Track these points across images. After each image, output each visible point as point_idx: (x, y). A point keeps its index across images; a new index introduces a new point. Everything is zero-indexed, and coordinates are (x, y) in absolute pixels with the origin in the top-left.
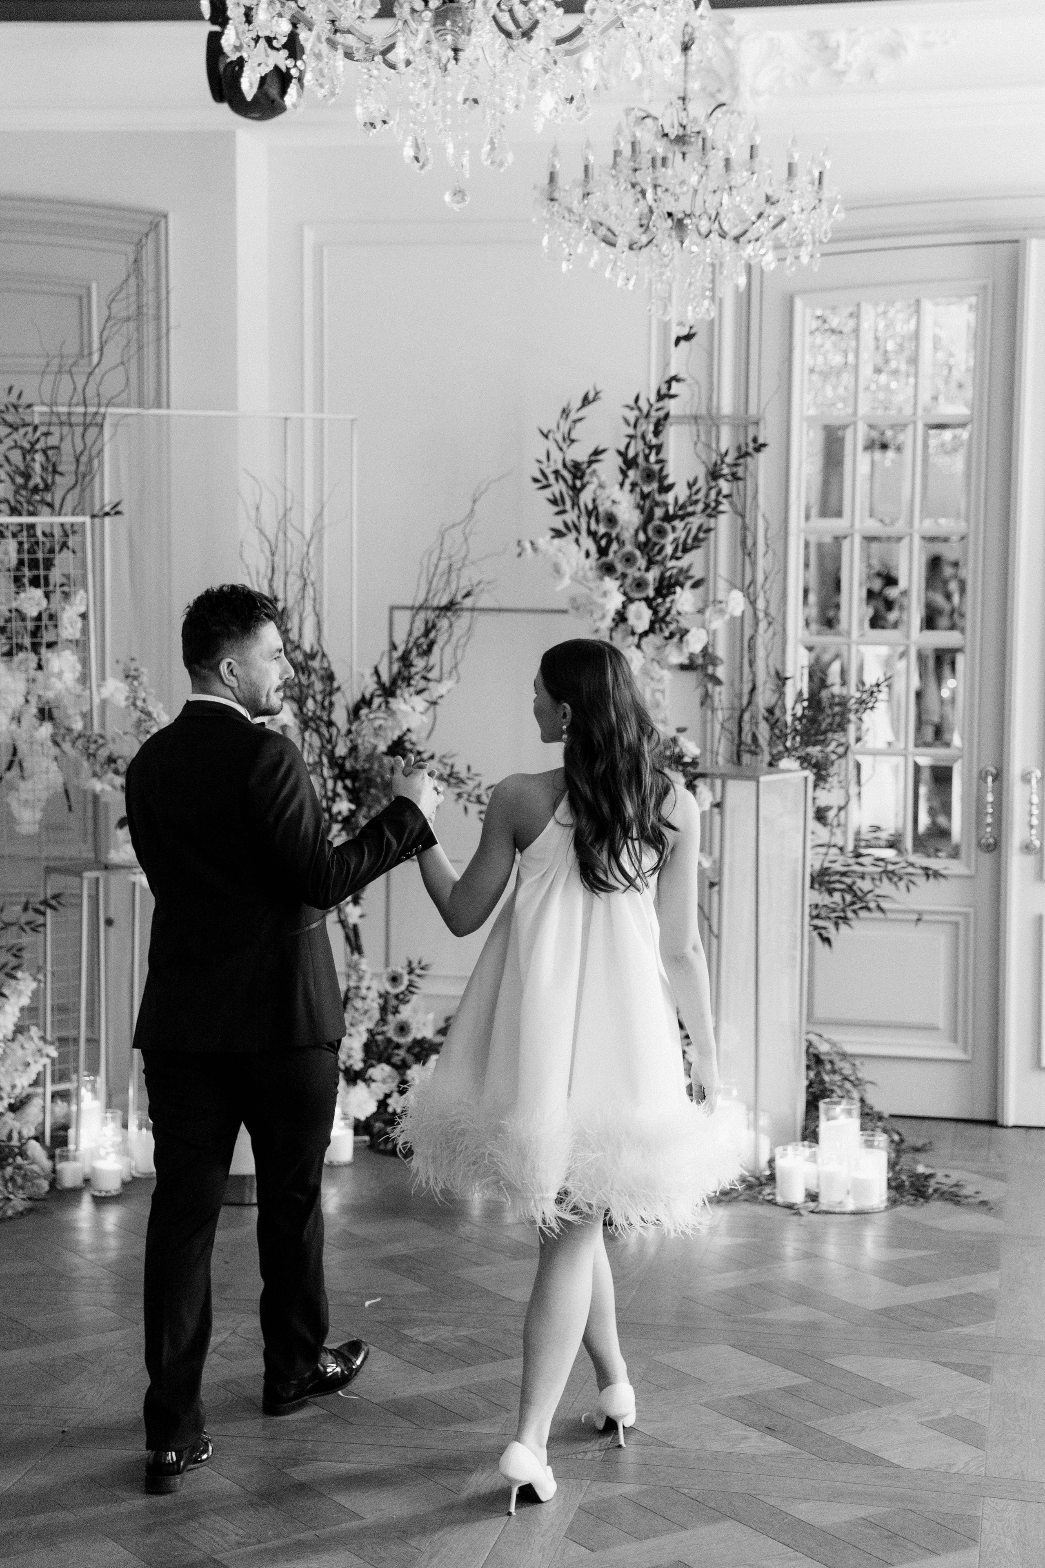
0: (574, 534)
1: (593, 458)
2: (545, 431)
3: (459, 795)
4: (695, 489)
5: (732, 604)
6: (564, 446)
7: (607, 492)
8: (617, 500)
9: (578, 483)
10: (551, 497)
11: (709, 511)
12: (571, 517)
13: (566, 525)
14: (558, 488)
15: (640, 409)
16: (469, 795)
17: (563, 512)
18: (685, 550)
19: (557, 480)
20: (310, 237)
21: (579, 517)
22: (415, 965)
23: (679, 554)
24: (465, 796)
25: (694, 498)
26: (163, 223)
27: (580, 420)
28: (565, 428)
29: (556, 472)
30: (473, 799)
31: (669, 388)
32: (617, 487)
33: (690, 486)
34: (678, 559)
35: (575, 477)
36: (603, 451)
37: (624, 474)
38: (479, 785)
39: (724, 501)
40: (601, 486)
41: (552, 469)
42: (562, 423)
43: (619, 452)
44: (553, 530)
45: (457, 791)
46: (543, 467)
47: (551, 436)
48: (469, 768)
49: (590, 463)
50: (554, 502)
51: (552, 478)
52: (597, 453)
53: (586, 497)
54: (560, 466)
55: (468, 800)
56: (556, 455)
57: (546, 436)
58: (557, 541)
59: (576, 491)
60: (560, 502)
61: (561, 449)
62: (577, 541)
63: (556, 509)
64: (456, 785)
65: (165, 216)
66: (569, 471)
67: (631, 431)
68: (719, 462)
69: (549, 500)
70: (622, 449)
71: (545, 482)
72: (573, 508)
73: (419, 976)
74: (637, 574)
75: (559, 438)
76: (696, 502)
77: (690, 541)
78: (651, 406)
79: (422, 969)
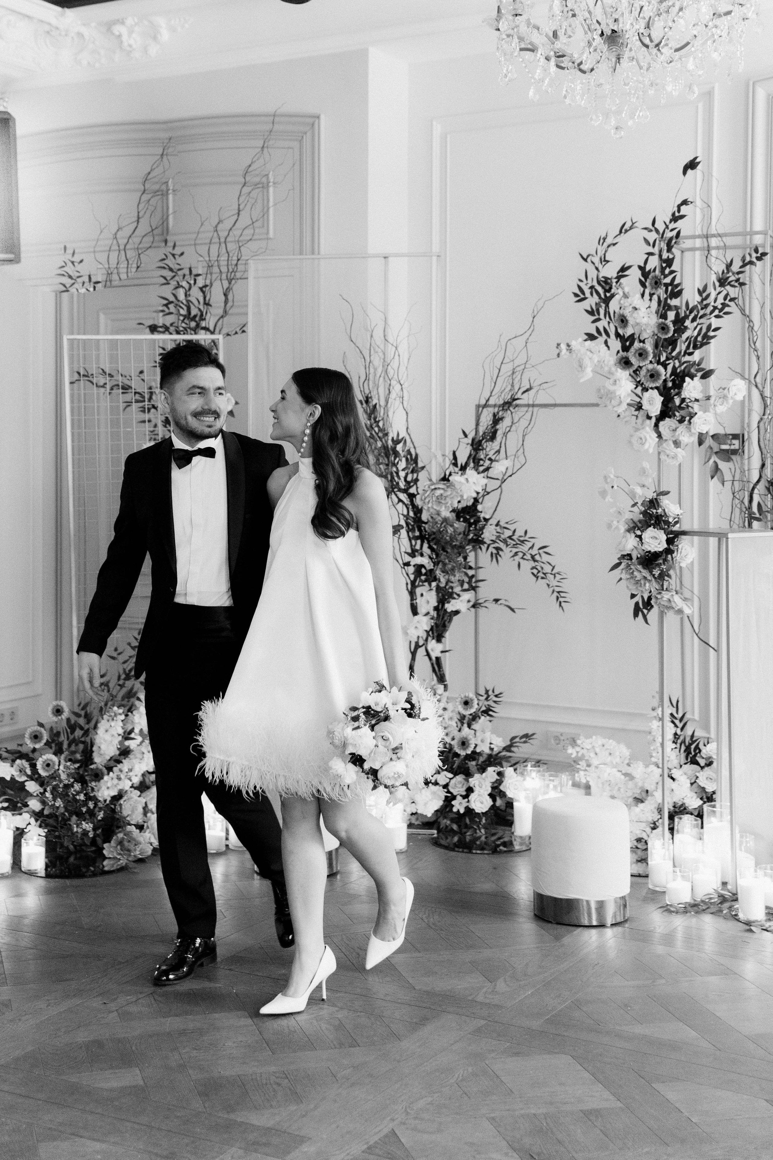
0: (604, 336)
1: (620, 274)
2: (585, 257)
3: (516, 554)
4: (704, 295)
5: (733, 390)
6: (600, 267)
7: (629, 300)
8: (637, 307)
9: (608, 295)
10: (590, 309)
11: (716, 312)
12: (603, 324)
13: (598, 330)
14: (592, 301)
15: (657, 231)
16: (524, 554)
17: (599, 320)
18: (695, 347)
19: (592, 294)
20: (438, 129)
21: (609, 323)
22: (490, 693)
23: (691, 350)
24: (521, 555)
25: (705, 302)
26: (316, 123)
27: (614, 244)
28: (601, 253)
29: (592, 287)
30: (528, 557)
31: (679, 211)
32: (639, 296)
33: (700, 293)
34: (691, 354)
35: (606, 291)
36: (629, 267)
37: (643, 284)
38: (532, 547)
39: (732, 304)
40: (626, 296)
41: (589, 285)
42: (599, 247)
43: (640, 267)
44: (587, 334)
45: (515, 550)
46: (582, 285)
47: (589, 260)
48: (526, 532)
49: (619, 278)
50: (591, 313)
51: (587, 292)
52: (624, 269)
53: (614, 306)
54: (595, 283)
55: (522, 558)
56: (592, 274)
57: (585, 260)
58: (589, 342)
59: (607, 301)
60: (596, 313)
61: (597, 269)
62: (606, 342)
63: (594, 318)
64: (514, 546)
65: (318, 117)
66: (603, 287)
67: (650, 249)
68: (725, 271)
69: (587, 311)
70: (642, 265)
71: (582, 296)
72: (605, 318)
73: (495, 702)
74: (650, 367)
75: (596, 260)
76: (706, 306)
77: (699, 339)
78: (667, 227)
79: (496, 696)
